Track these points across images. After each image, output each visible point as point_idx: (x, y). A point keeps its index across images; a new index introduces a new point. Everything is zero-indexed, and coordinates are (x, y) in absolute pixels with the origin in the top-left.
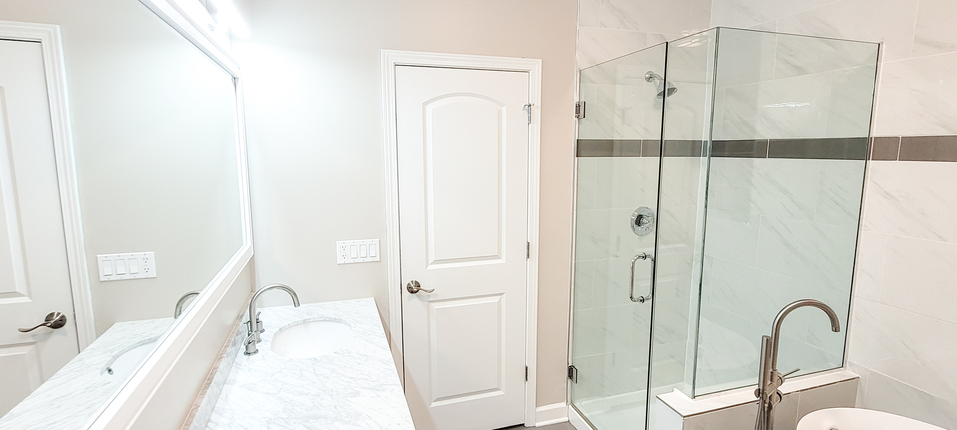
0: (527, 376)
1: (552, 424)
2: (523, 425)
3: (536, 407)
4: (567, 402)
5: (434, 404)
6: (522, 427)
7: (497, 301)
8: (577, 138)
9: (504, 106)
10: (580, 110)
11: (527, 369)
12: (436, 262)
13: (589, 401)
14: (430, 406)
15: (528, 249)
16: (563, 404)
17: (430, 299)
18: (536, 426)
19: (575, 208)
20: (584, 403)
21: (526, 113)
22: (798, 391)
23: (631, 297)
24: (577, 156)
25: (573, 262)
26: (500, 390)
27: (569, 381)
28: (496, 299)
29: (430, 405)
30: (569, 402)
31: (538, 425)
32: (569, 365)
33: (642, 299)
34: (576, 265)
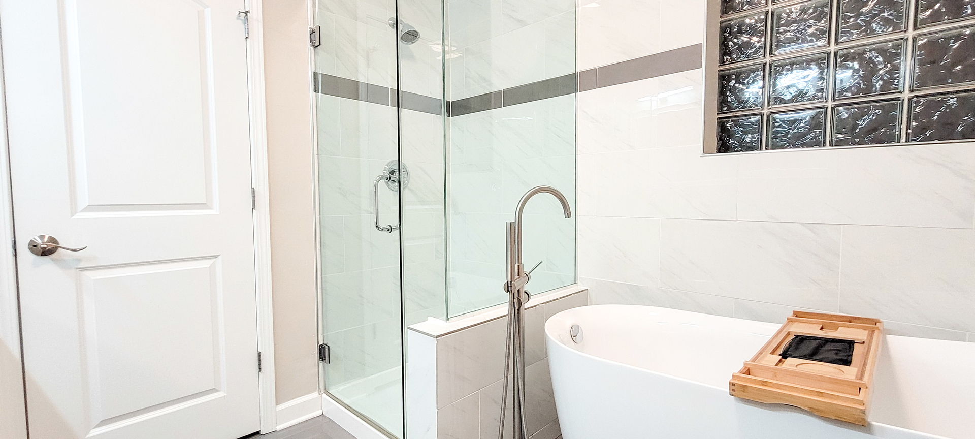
0: (260, 364)
1: (299, 423)
2: (258, 433)
3: (276, 405)
4: (320, 391)
5: (95, 432)
6: (257, 436)
7: (209, 266)
8: (313, 71)
9: (208, 7)
10: (316, 39)
11: (259, 356)
12: (91, 208)
13: (348, 385)
14: (87, 437)
15: (254, 196)
16: (315, 395)
17: (82, 265)
18: (278, 430)
19: (316, 153)
20: (341, 388)
21: (240, 25)
22: (543, 303)
23: (377, 226)
24: (315, 92)
25: (318, 217)
26: (219, 391)
27: (321, 364)
28: (207, 263)
29: (88, 433)
30: (322, 390)
31: (279, 428)
32: (320, 344)
33: (389, 228)
34: (322, 220)
